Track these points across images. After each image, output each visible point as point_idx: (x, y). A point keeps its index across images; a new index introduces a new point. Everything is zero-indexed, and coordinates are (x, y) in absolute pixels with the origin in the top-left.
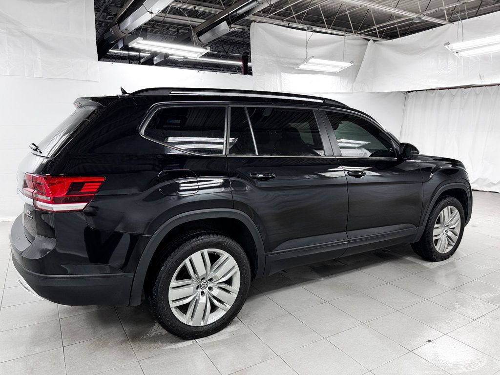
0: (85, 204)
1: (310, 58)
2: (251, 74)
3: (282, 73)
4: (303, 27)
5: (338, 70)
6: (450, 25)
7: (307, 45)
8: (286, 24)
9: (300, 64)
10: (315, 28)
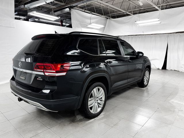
0: (66, 73)
1: (91, 23)
2: (72, 28)
3: (82, 28)
4: (89, 12)
5: (99, 28)
6: (133, 15)
7: (90, 19)
8: (84, 10)
9: (88, 25)
10: (93, 13)
